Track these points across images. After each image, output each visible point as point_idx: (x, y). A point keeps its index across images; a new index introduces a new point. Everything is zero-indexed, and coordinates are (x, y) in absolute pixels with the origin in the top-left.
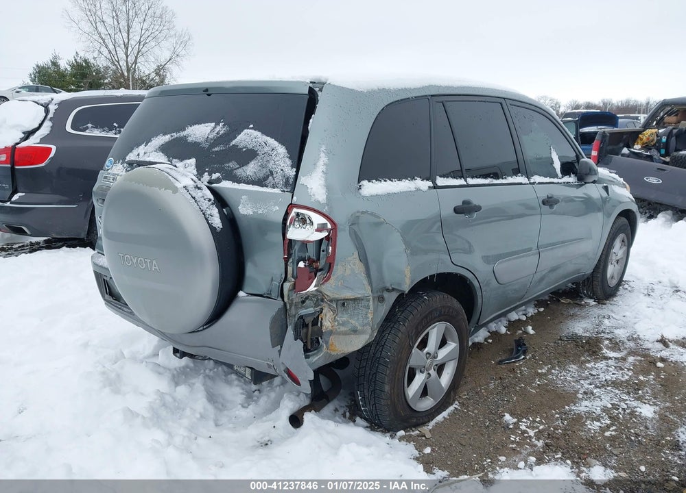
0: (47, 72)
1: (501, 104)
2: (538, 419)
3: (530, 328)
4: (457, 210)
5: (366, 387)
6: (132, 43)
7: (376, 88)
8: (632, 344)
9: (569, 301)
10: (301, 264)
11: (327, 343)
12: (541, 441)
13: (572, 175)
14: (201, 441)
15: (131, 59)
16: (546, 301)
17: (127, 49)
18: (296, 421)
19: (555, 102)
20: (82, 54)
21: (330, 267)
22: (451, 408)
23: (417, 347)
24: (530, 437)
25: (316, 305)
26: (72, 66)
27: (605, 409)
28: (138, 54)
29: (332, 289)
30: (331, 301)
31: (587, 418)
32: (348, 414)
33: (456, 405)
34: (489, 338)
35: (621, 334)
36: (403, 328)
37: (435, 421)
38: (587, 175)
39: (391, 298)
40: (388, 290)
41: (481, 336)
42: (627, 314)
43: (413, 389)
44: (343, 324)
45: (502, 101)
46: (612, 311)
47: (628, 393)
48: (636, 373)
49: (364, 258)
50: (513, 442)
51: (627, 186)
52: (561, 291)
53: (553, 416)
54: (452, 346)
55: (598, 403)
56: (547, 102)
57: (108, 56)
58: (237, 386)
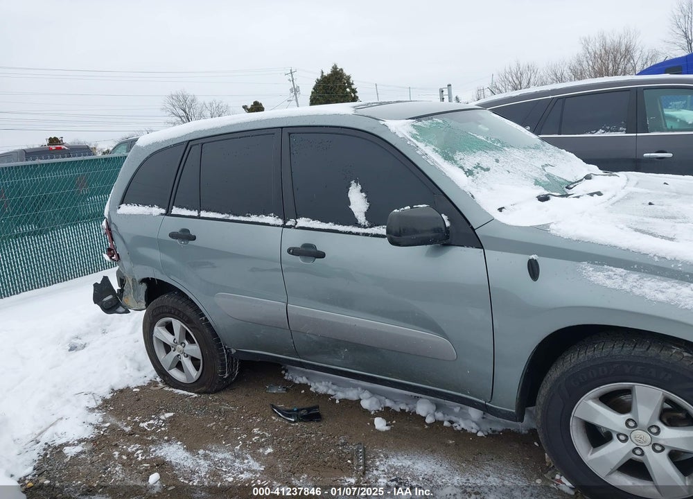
4: (173, 235)
22: (192, 394)
33: (197, 395)
37: (175, 390)
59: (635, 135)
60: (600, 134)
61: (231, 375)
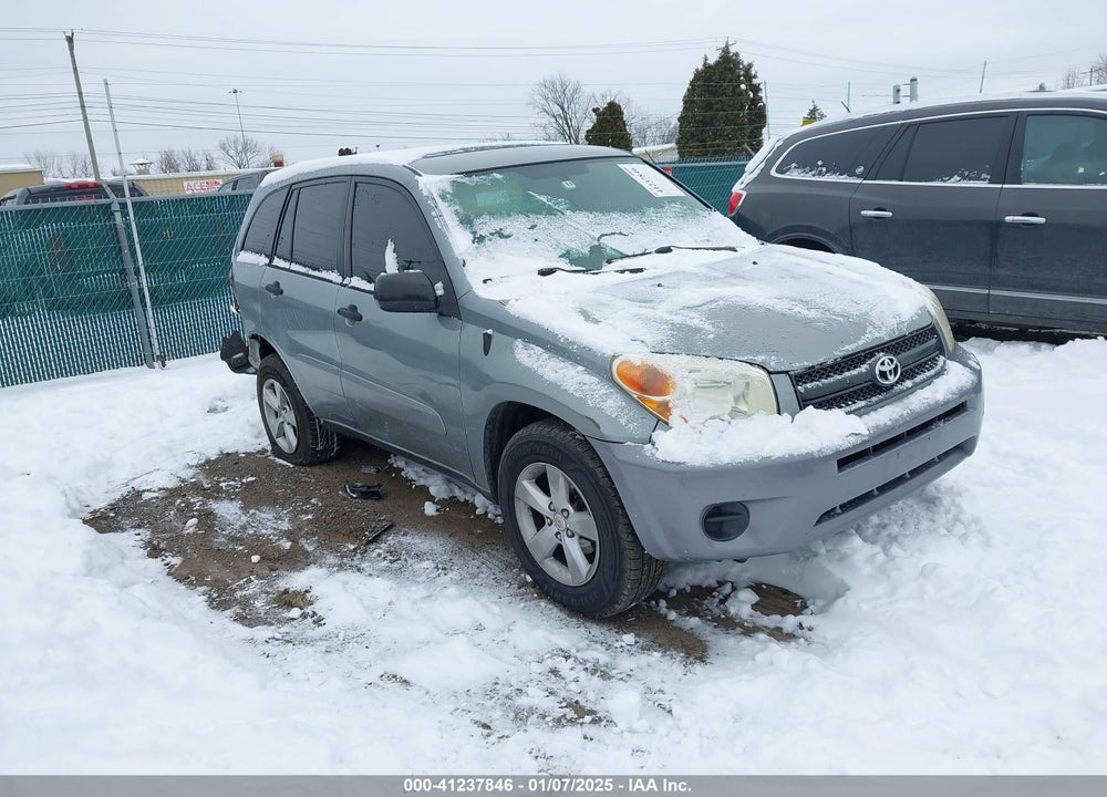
4: (268, 288)
59: (1000, 186)
60: (954, 182)
61: (327, 449)
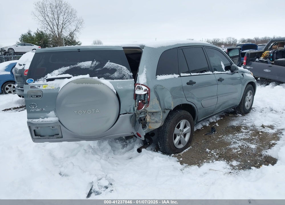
0: (26, 37)
1: (202, 48)
2: (217, 150)
3: (217, 124)
4: (188, 84)
5: (161, 140)
6: (60, 24)
7: (160, 47)
8: (252, 128)
9: (232, 115)
10: (140, 102)
11: (148, 126)
12: (218, 156)
13: (229, 70)
14: (110, 158)
15: (60, 30)
16: (224, 115)
17: (58, 27)
18: (139, 151)
19: (234, 40)
20: (40, 29)
21: (148, 102)
22: (189, 148)
23: (177, 127)
24: (214, 155)
25: (145, 114)
26: (36, 34)
27: (239, 146)
28: (62, 28)
29: (149, 109)
30: (149, 113)
31: (233, 149)
32: (155, 150)
33: (191, 147)
34: (203, 127)
35: (249, 125)
36: (172, 121)
37: (183, 152)
38: (234, 70)
39: (168, 112)
40: (166, 109)
41: (200, 127)
42: (252, 118)
43: (176, 141)
44: (153, 120)
45: (203, 47)
46: (247, 118)
47: (248, 142)
48: (252, 136)
49: (158, 99)
50: (209, 156)
51: (252, 73)
52: (230, 112)
53: (222, 149)
54: (188, 128)
55: (238, 145)
56: (231, 39)
57: (51, 30)
58: (119, 143)
